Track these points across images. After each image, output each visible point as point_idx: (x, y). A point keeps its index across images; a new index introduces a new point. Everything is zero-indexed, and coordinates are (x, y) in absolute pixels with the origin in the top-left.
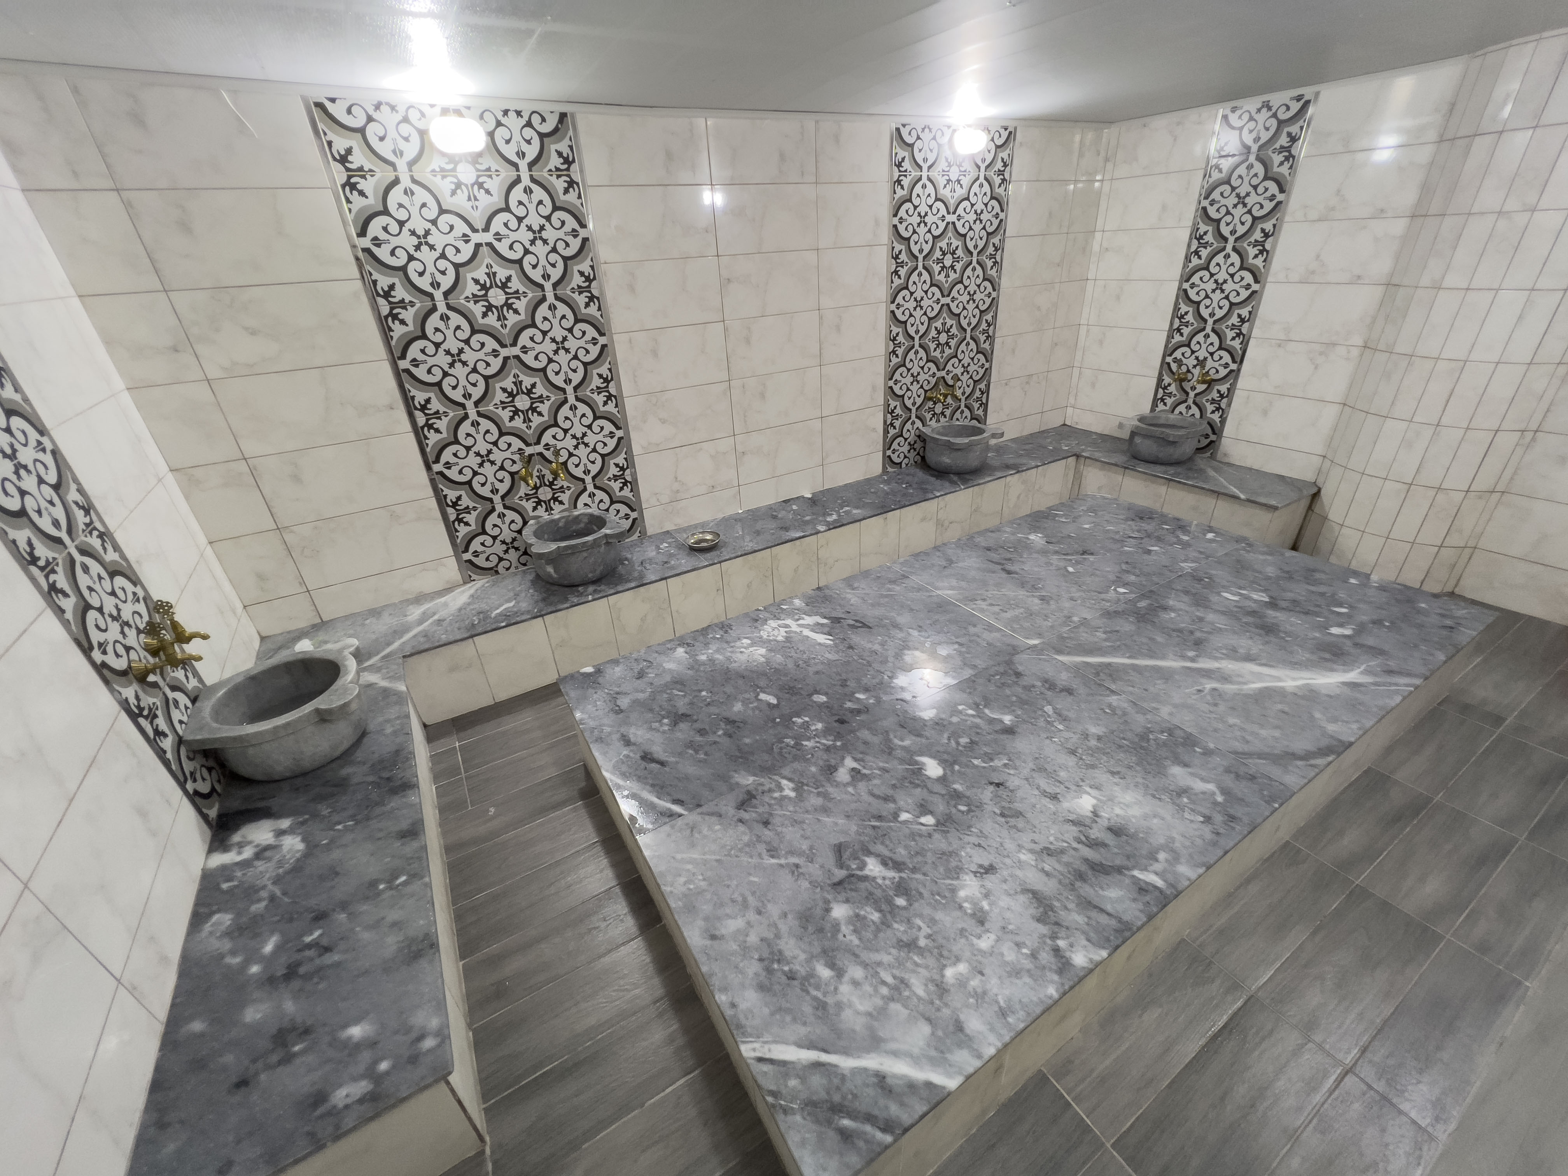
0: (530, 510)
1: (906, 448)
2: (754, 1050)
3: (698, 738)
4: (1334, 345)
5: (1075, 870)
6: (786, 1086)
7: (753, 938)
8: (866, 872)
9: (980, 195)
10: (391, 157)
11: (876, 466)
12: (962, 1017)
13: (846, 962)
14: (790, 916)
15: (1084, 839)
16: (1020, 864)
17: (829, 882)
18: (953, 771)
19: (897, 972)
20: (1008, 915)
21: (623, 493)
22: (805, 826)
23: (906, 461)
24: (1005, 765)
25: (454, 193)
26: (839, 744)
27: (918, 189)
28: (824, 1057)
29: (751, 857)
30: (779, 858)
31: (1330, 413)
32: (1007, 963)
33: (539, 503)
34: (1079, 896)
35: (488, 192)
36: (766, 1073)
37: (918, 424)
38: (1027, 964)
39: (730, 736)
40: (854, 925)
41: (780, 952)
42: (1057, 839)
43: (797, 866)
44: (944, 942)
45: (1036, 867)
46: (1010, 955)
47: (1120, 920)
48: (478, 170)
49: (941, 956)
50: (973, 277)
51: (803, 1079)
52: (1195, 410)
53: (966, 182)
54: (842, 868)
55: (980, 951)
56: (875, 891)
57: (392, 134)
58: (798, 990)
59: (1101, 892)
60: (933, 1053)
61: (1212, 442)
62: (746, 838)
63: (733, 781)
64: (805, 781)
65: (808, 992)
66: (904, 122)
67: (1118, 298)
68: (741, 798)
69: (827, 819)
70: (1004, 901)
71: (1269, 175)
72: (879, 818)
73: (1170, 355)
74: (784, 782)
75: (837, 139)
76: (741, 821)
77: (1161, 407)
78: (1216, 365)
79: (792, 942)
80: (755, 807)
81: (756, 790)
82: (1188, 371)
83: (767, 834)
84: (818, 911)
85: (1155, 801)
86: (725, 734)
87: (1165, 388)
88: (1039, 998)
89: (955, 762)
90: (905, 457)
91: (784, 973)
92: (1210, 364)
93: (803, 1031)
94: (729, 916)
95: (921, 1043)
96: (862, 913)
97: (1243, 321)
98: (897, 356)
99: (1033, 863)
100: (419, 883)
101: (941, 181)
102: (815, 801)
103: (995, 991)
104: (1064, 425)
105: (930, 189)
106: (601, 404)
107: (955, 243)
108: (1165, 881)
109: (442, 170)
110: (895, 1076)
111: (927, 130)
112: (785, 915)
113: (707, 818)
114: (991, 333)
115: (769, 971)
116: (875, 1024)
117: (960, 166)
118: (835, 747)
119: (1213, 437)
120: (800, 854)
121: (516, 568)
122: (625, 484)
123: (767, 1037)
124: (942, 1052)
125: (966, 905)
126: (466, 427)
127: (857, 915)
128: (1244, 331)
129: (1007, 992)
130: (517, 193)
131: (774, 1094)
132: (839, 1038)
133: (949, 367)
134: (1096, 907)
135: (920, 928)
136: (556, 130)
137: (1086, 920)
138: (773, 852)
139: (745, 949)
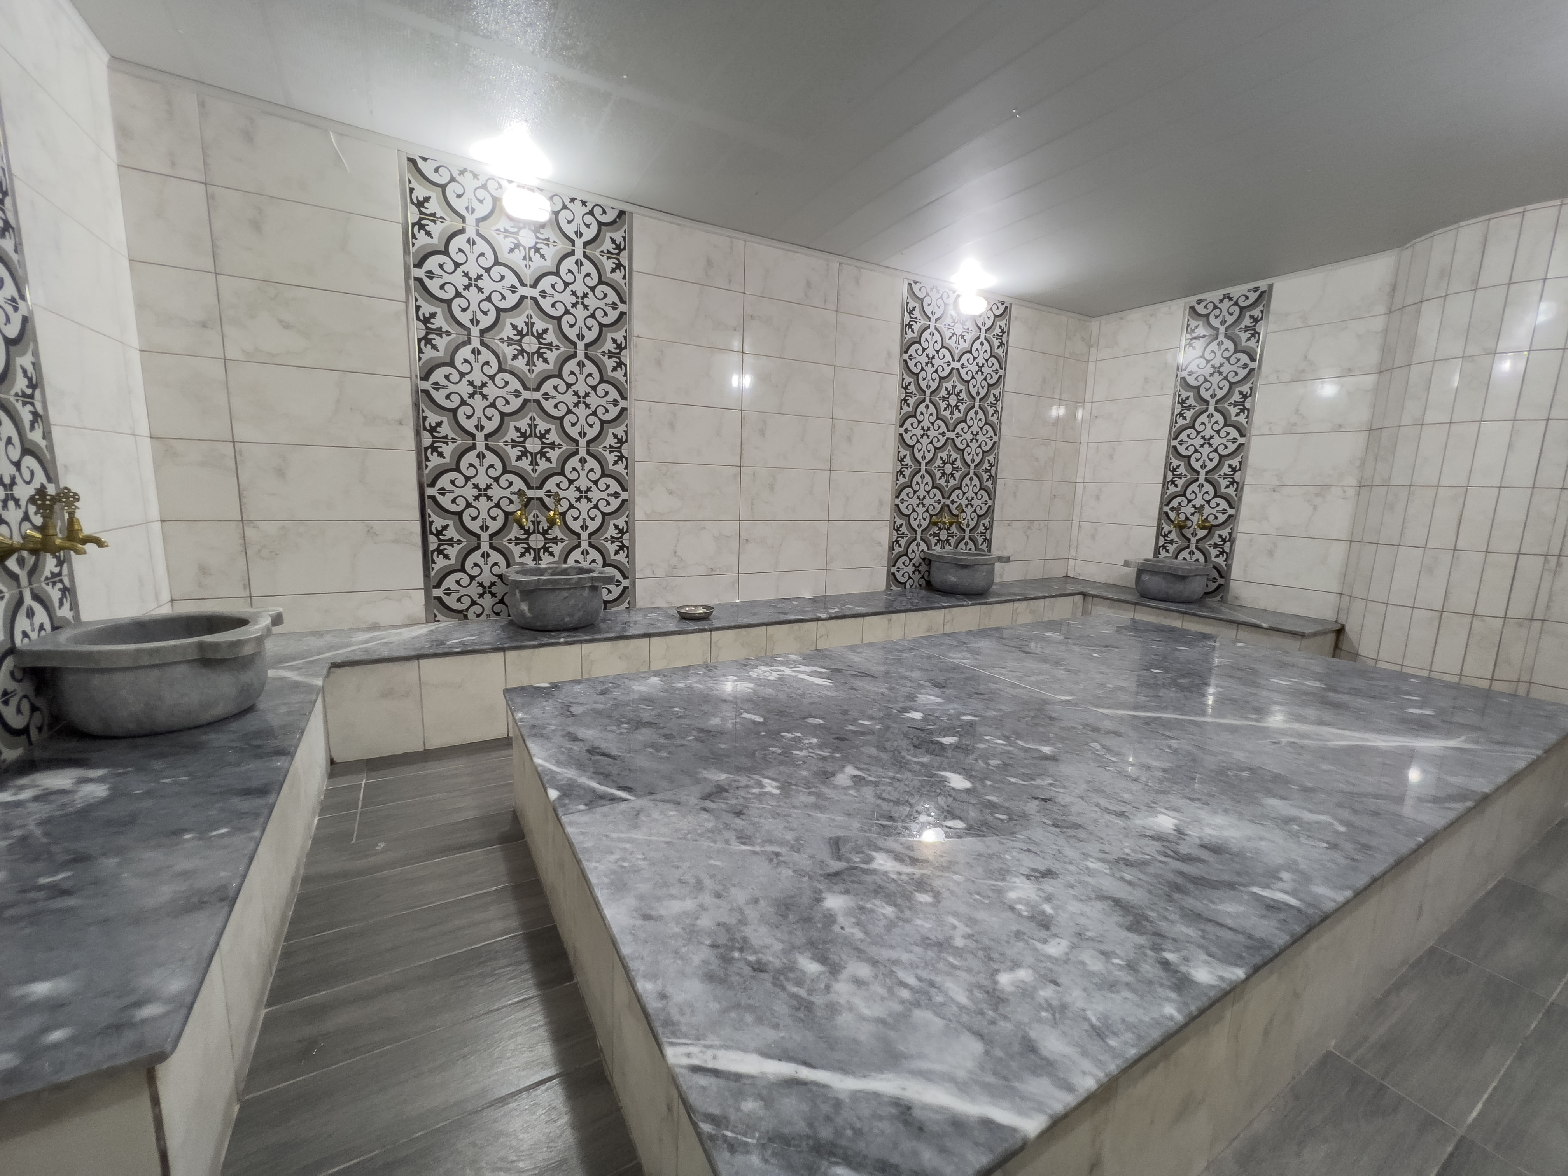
0: (517, 555)
1: (910, 569)
2: (689, 1055)
3: (662, 741)
4: (1329, 486)
5: (1169, 882)
6: (738, 1109)
7: (706, 922)
8: (874, 865)
9: (981, 351)
10: (463, 212)
11: (880, 582)
12: (1033, 1034)
13: (844, 957)
14: (762, 903)
15: (1171, 853)
16: (1090, 872)
17: (821, 872)
18: (984, 786)
19: (924, 974)
20: (1082, 921)
21: (617, 557)
22: (790, 819)
23: (910, 582)
24: (1051, 785)
25: (512, 250)
26: (838, 755)
27: (926, 335)
28: (805, 1073)
29: (715, 842)
30: (752, 845)
31: (1338, 552)
32: (1092, 974)
33: (528, 549)
34: (1182, 908)
35: (542, 256)
36: (704, 1088)
37: (923, 547)
38: (1125, 976)
39: (703, 742)
40: (856, 917)
41: (745, 940)
42: (1134, 851)
43: (777, 854)
44: (992, 944)
45: (1113, 875)
46: (1096, 965)
47: (1250, 937)
48: (537, 238)
49: (990, 959)
50: (976, 420)
51: (768, 1102)
52: (1198, 555)
53: (969, 337)
54: (839, 859)
55: (1049, 957)
56: (888, 885)
57: (469, 194)
58: (769, 985)
59: (1211, 906)
60: (990, 1079)
61: (1220, 586)
62: (710, 825)
63: (700, 776)
64: (793, 782)
65: (783, 988)
66: (916, 280)
67: (1111, 457)
68: (708, 790)
69: (820, 815)
70: (1074, 907)
71: (1239, 348)
72: (891, 818)
73: (1167, 505)
74: (766, 781)
75: (857, 281)
76: (705, 809)
77: (1163, 554)
78: (1214, 511)
79: (763, 930)
80: (725, 799)
81: (730, 785)
82: (1187, 519)
83: (739, 822)
84: (805, 900)
85: (1254, 826)
86: (696, 739)
87: (1166, 536)
88: (1153, 1019)
89: (986, 778)
90: (910, 578)
91: (749, 963)
92: (1207, 511)
93: (772, 1035)
94: (672, 897)
95: (969, 1064)
96: (869, 906)
97: (1234, 470)
98: (904, 476)
99: (1108, 871)
100: (244, 836)
101: (947, 334)
102: (804, 798)
103: (1080, 1004)
104: (1067, 576)
105: (937, 337)
106: (611, 463)
107: (960, 387)
108: (1300, 900)
109: (506, 231)
110: (925, 1107)
111: (935, 290)
112: (756, 901)
113: (660, 804)
114: (993, 473)
115: (726, 960)
116: (892, 1034)
117: (963, 324)
118: (833, 758)
119: (1221, 581)
120: (782, 843)
121: (488, 616)
122: (622, 548)
123: (712, 1040)
124: (1005, 1078)
125: (1019, 907)
126: (471, 457)
127: (862, 908)
128: (1237, 479)
129: (1100, 1008)
130: (569, 263)
131: (713, 1119)
132: (832, 1048)
133: (954, 496)
134: (1210, 921)
135: (954, 927)
136: (613, 222)
137: (1200, 933)
138: (743, 838)
139: (692, 934)
